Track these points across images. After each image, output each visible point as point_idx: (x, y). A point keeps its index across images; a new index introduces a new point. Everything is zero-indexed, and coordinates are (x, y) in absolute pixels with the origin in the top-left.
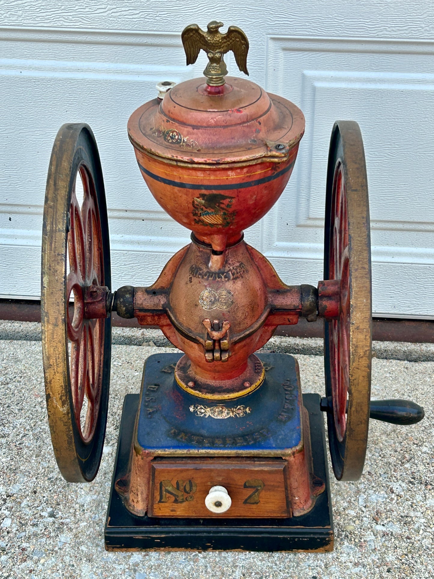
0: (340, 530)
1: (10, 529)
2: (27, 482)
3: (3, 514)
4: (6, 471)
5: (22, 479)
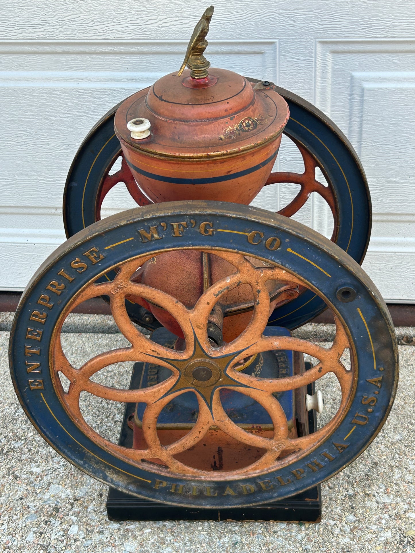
0: (402, 536)
1: (77, 537)
2: (94, 484)
3: (70, 521)
4: (73, 472)
5: (88, 481)
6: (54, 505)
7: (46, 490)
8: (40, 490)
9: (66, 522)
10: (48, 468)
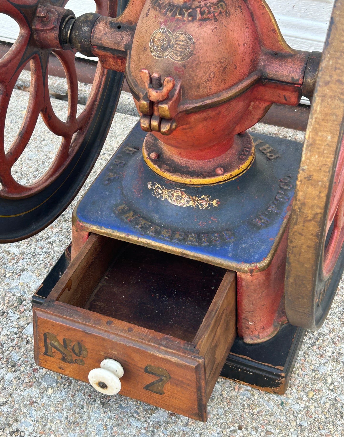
6: (19, 295)
7: (16, 276)
8: (10, 274)
9: (25, 318)
10: (28, 251)
